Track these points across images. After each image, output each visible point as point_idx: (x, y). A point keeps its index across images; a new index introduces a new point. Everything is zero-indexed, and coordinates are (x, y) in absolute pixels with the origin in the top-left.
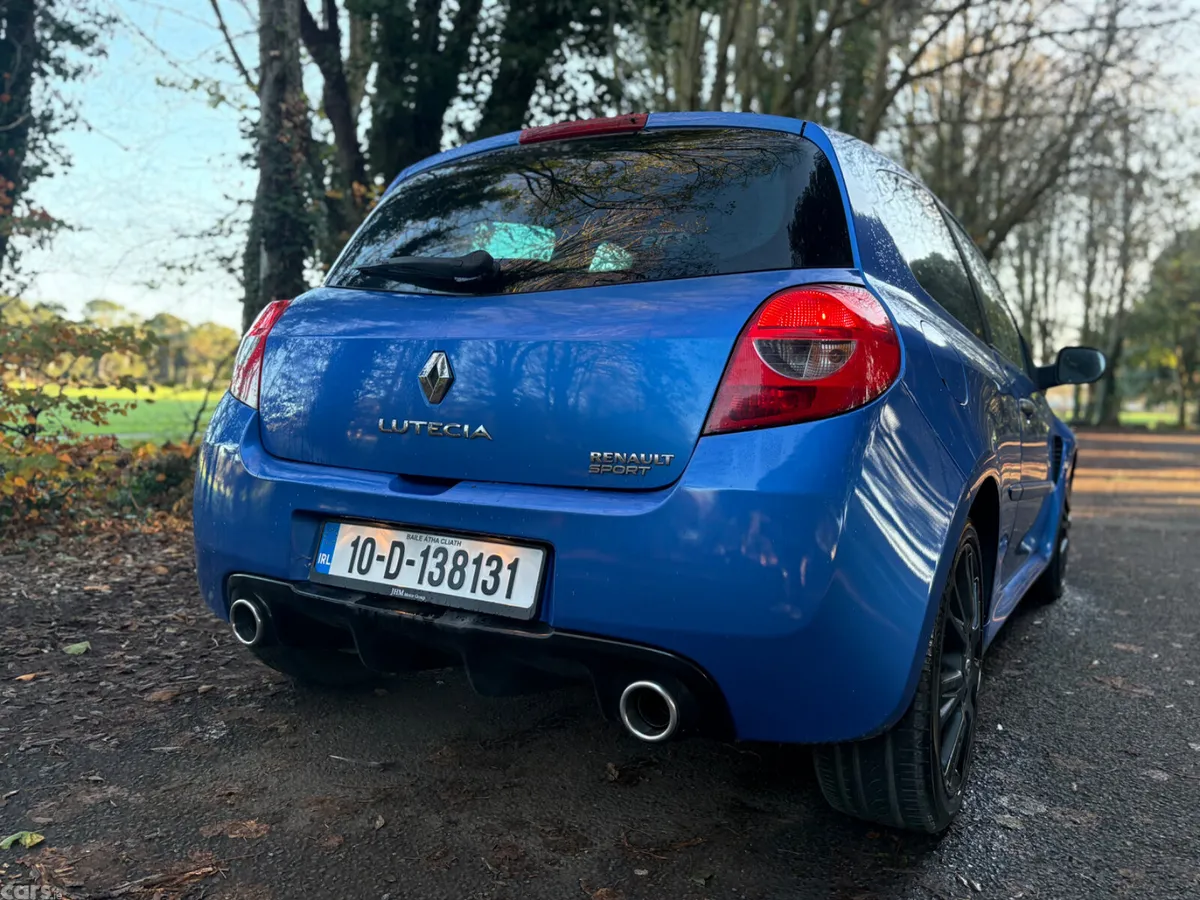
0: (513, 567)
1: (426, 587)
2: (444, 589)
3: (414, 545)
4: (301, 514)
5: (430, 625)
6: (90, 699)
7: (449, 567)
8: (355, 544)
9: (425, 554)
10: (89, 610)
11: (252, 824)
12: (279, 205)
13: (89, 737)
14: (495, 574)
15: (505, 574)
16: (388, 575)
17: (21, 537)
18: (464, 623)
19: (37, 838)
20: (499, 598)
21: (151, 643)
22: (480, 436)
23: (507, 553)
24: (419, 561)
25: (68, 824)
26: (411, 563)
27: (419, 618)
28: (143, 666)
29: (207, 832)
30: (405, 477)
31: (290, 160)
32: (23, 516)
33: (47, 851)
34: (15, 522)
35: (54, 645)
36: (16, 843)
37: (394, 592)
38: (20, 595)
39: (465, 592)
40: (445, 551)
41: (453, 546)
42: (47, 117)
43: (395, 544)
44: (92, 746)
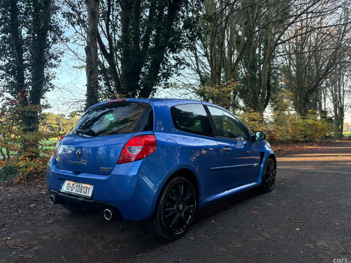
0: (89, 189)
1: (76, 192)
2: (79, 193)
3: (76, 184)
4: (59, 179)
5: (76, 199)
6: (31, 215)
7: (80, 189)
8: (67, 184)
9: (77, 186)
10: (39, 197)
11: (47, 237)
12: (91, 101)
13: (27, 222)
14: (86, 190)
15: (88, 190)
16: (72, 190)
17: (32, 181)
18: (81, 199)
19: (10, 238)
20: (86, 195)
21: (48, 204)
22: (85, 165)
23: (88, 186)
24: (76, 187)
25: (16, 236)
26: (75, 188)
27: (75, 198)
28: (44, 209)
29: (39, 238)
30: (75, 172)
31: (93, 90)
32: (33, 176)
33: (11, 240)
34: (31, 177)
35: (28, 205)
36: (6, 239)
37: (72, 193)
38: (27, 195)
39: (82, 194)
40: (79, 186)
41: (81, 185)
42: (48, 77)
43: (73, 184)
44: (27, 224)
